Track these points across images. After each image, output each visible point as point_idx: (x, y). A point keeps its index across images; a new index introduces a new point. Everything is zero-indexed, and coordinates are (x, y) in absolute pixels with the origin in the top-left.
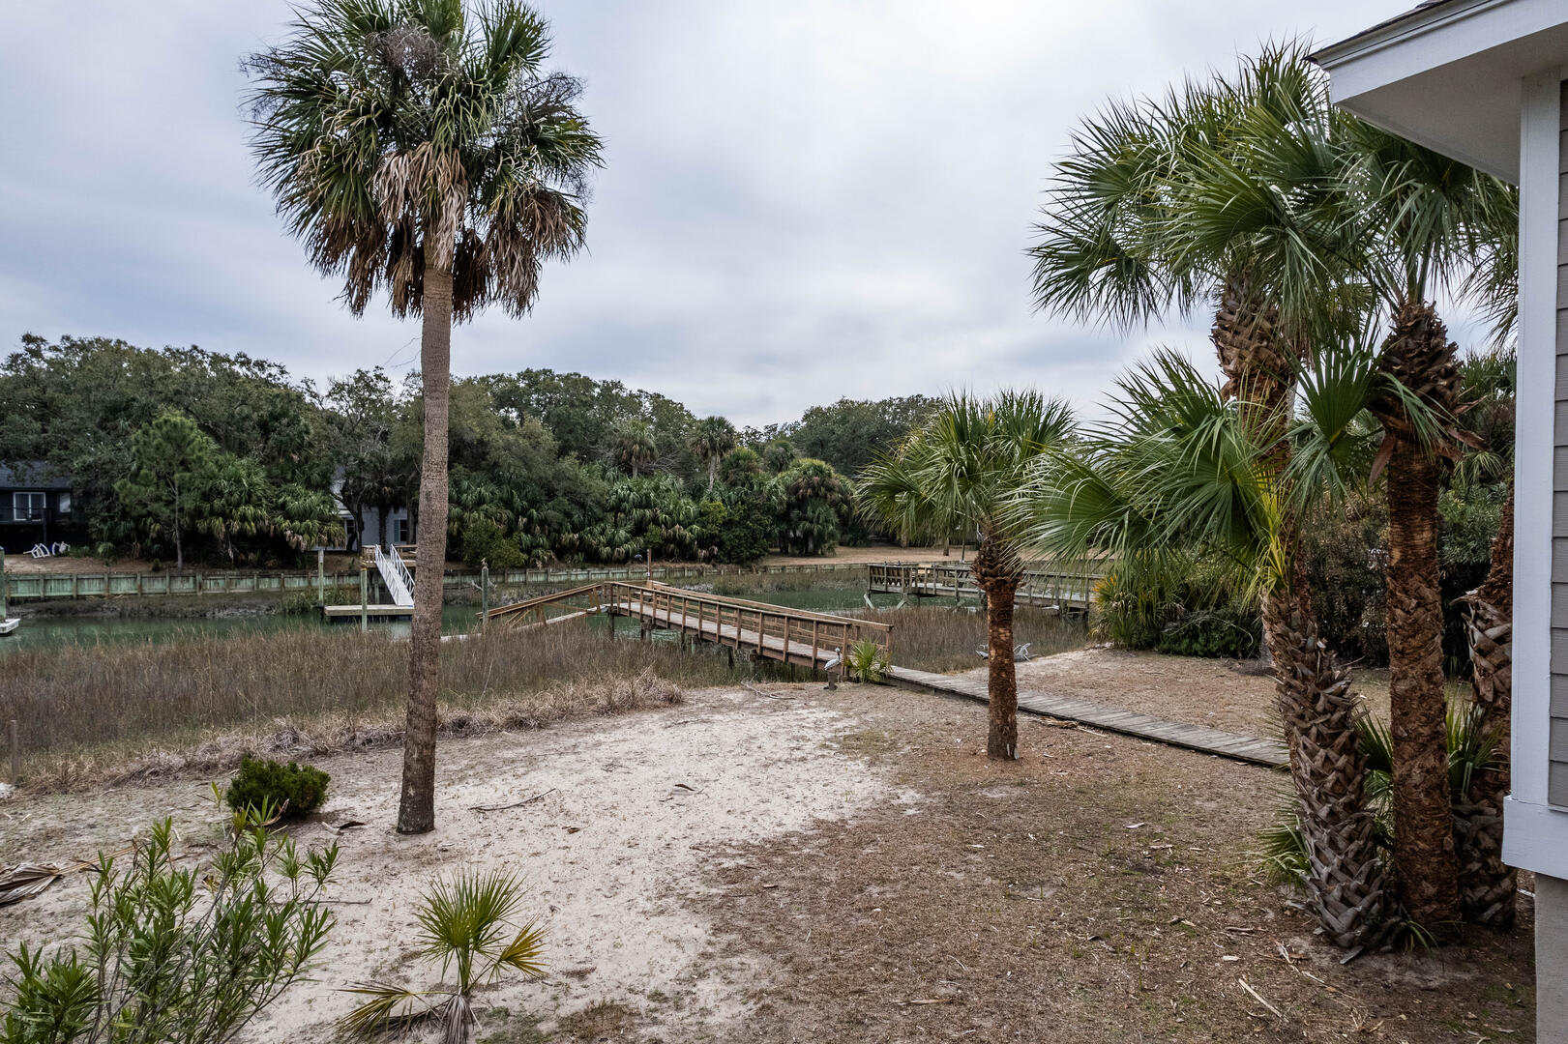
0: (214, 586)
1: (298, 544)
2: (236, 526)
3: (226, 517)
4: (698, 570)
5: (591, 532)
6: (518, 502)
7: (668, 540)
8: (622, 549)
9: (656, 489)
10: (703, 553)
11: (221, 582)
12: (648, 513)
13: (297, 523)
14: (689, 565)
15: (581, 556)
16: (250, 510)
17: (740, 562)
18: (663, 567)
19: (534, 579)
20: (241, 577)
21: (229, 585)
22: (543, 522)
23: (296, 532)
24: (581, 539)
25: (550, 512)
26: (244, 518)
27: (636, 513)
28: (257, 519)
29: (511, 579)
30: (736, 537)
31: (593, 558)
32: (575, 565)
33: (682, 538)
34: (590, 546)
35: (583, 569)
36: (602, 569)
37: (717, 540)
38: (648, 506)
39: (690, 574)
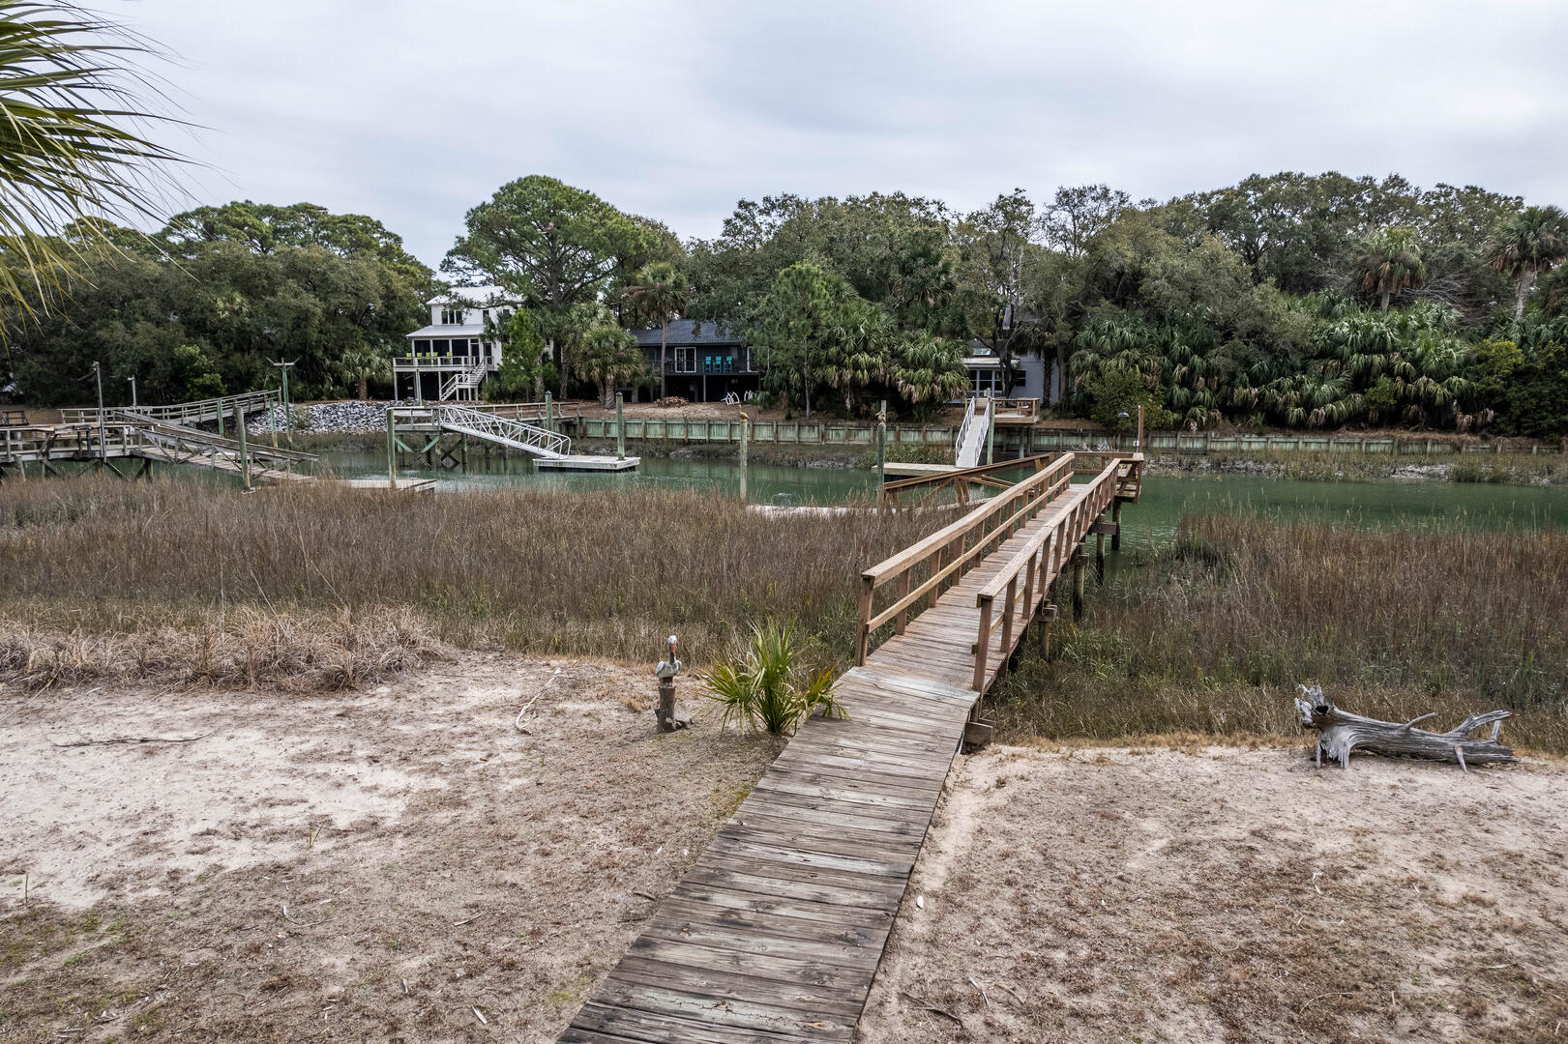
0: (836, 436)
1: (910, 394)
2: (848, 375)
3: (840, 365)
4: (1453, 445)
5: (1278, 387)
6: (1177, 347)
7: (1404, 400)
8: (1322, 411)
9: (1403, 327)
10: (1465, 420)
11: (841, 433)
12: (1378, 359)
13: (911, 372)
14: (1437, 436)
15: (1258, 418)
16: (864, 358)
17: (1537, 434)
18: (1388, 437)
19: (1189, 445)
20: (860, 428)
21: (848, 436)
22: (1210, 373)
23: (909, 381)
24: (1261, 396)
25: (1219, 358)
26: (856, 366)
27: (1358, 360)
28: (871, 367)
29: (1156, 444)
30: (1533, 395)
31: (1276, 420)
32: (1249, 431)
33: (1430, 397)
34: (1275, 405)
35: (1260, 434)
36: (1290, 436)
37: (1498, 400)
38: (1383, 350)
39: (1436, 448)
